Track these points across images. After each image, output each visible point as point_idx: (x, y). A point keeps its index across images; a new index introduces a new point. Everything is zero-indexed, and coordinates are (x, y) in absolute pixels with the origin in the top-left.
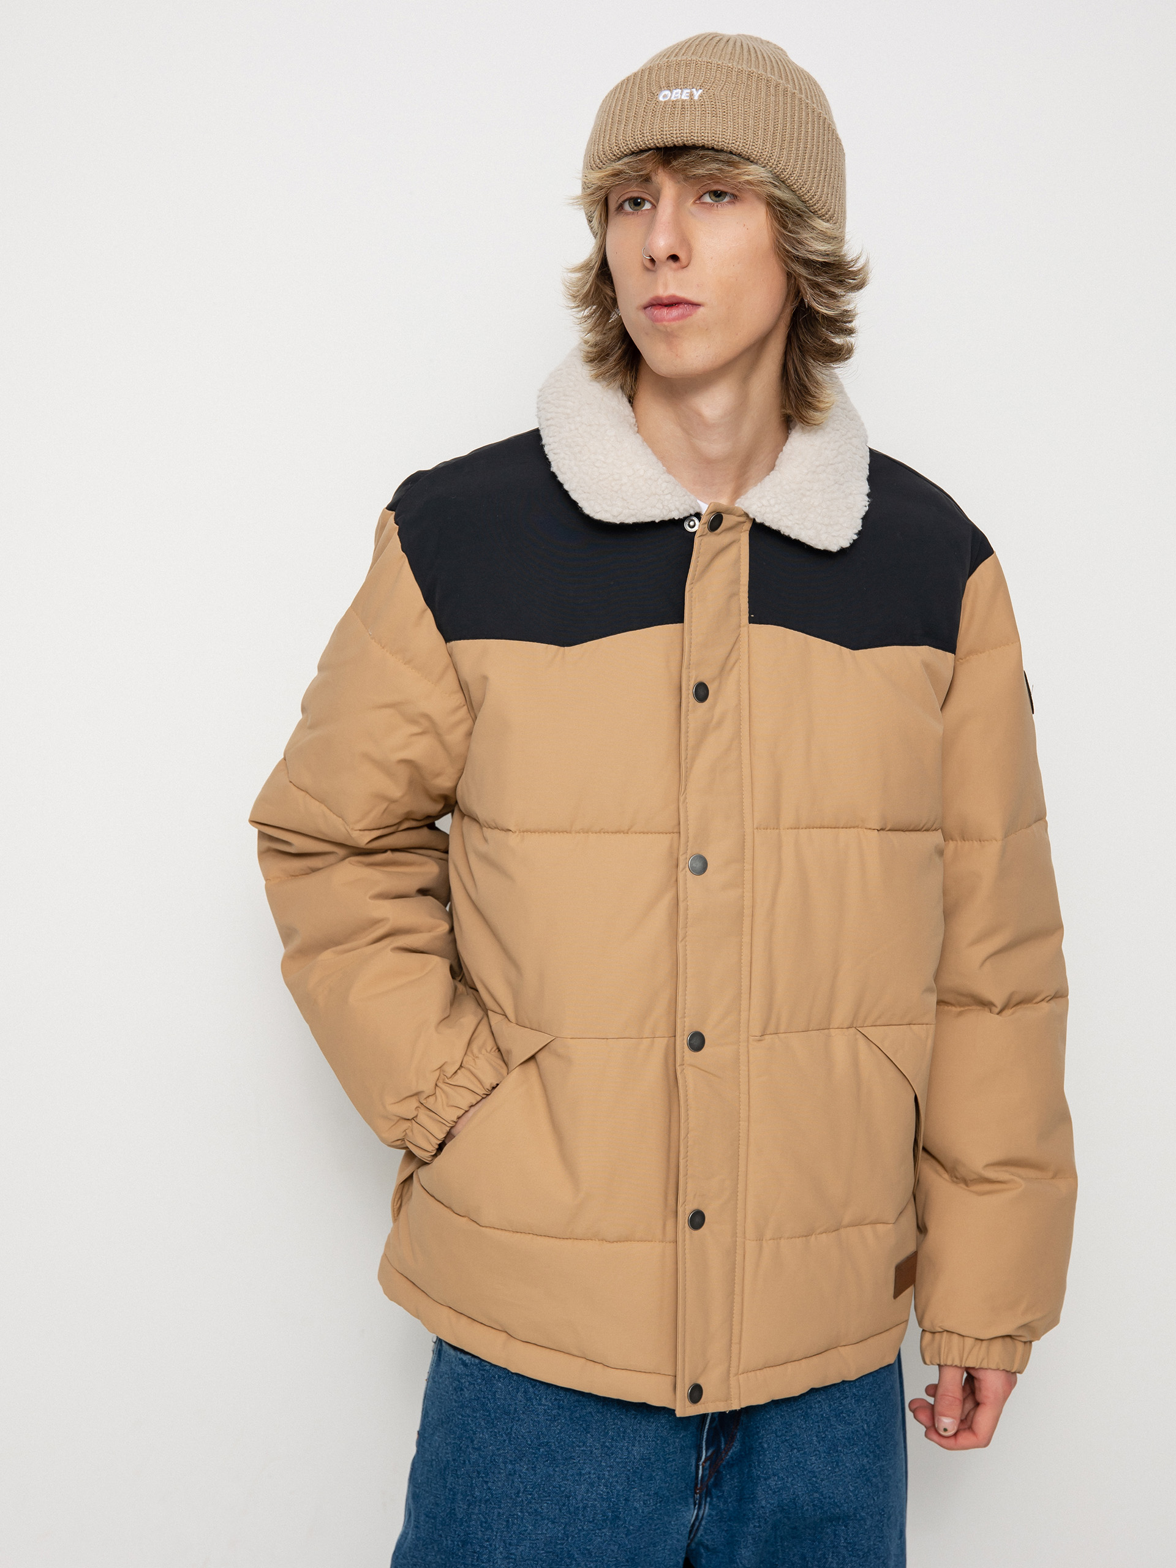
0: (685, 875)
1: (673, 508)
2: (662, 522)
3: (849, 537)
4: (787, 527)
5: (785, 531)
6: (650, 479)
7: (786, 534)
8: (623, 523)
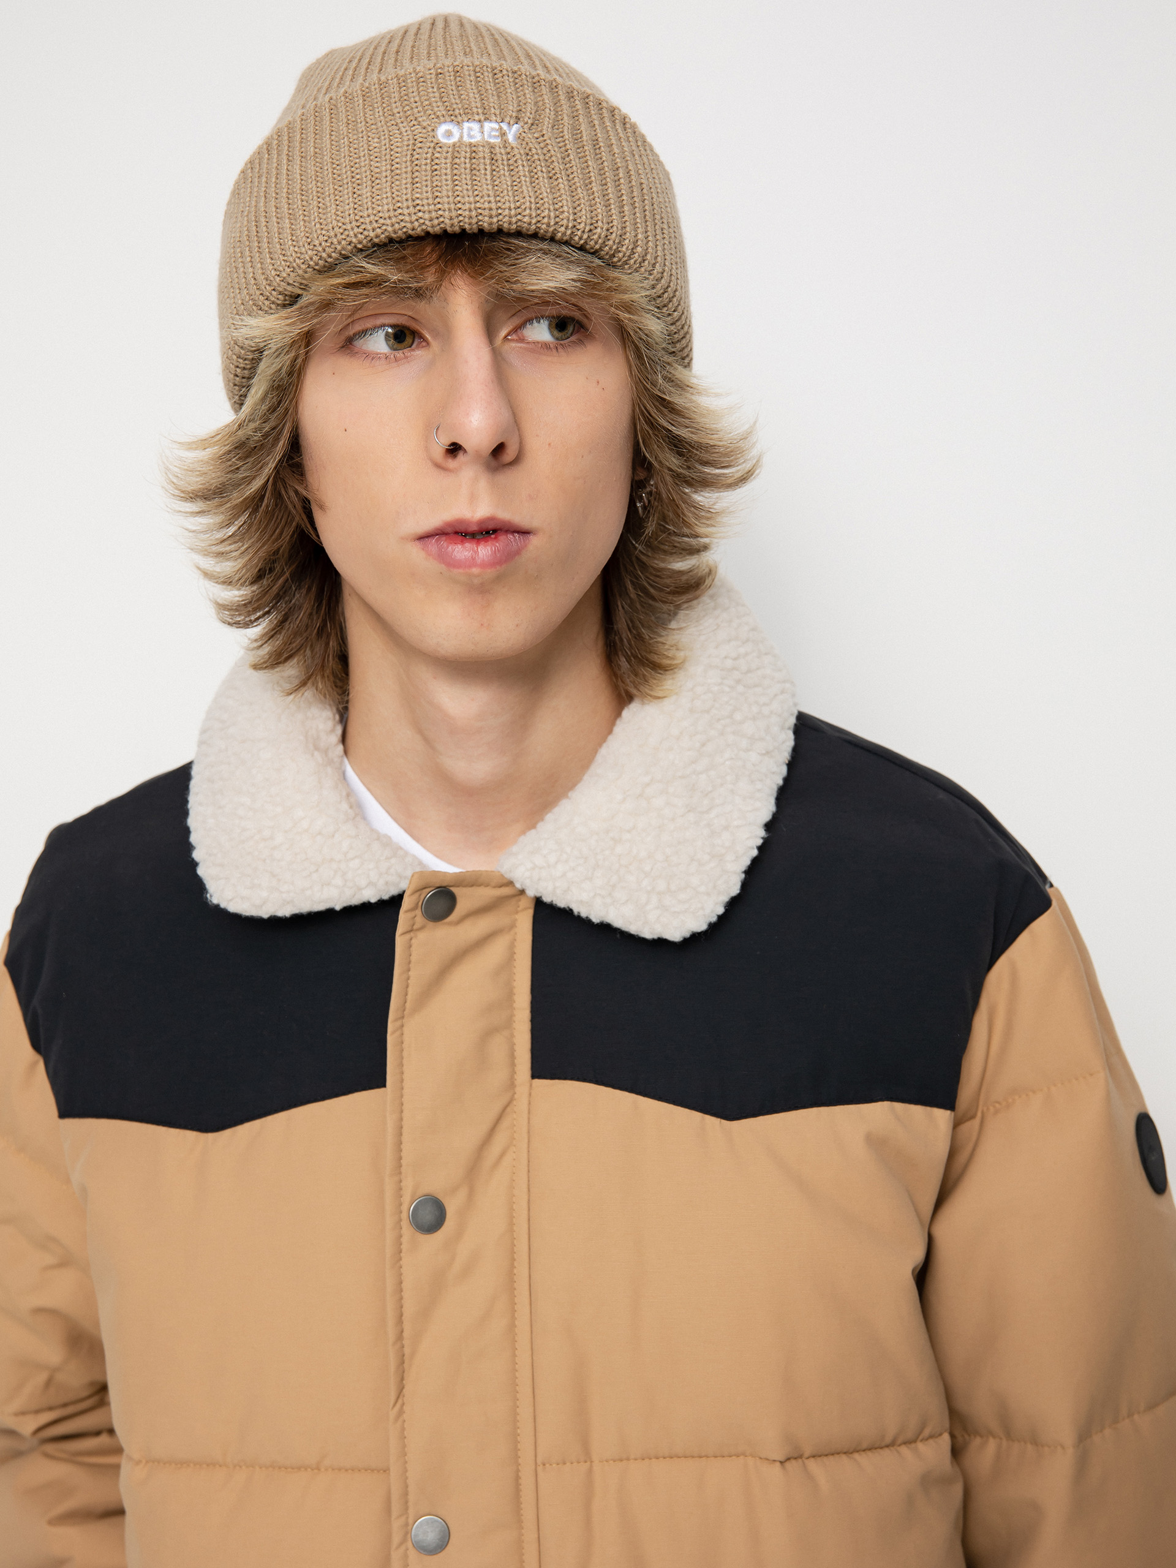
0: (406, 1556)
1: (363, 883)
2: (349, 911)
3: (708, 911)
4: (581, 902)
5: (581, 909)
6: (320, 833)
7: (584, 915)
8: (275, 916)
